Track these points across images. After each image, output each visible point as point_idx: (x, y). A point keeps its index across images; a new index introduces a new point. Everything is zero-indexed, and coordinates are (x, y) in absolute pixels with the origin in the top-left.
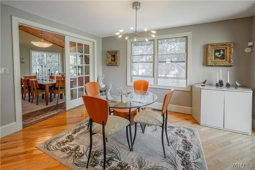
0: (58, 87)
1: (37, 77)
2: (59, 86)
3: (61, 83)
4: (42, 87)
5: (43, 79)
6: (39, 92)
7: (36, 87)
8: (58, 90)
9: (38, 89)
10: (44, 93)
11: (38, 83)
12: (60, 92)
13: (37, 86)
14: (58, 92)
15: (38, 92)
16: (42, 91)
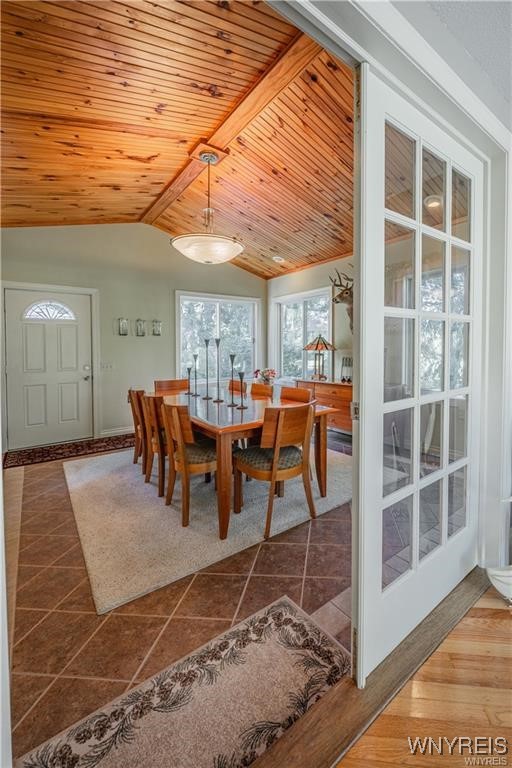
0: (271, 447)
1: (192, 383)
2: (277, 443)
3: (284, 427)
4: (204, 439)
5: (210, 396)
6: (193, 463)
7: (183, 436)
8: (271, 461)
9: (187, 445)
10: (213, 466)
11: (188, 419)
12: (279, 472)
13: (186, 432)
14: (271, 469)
15: (190, 463)
16: (205, 458)
